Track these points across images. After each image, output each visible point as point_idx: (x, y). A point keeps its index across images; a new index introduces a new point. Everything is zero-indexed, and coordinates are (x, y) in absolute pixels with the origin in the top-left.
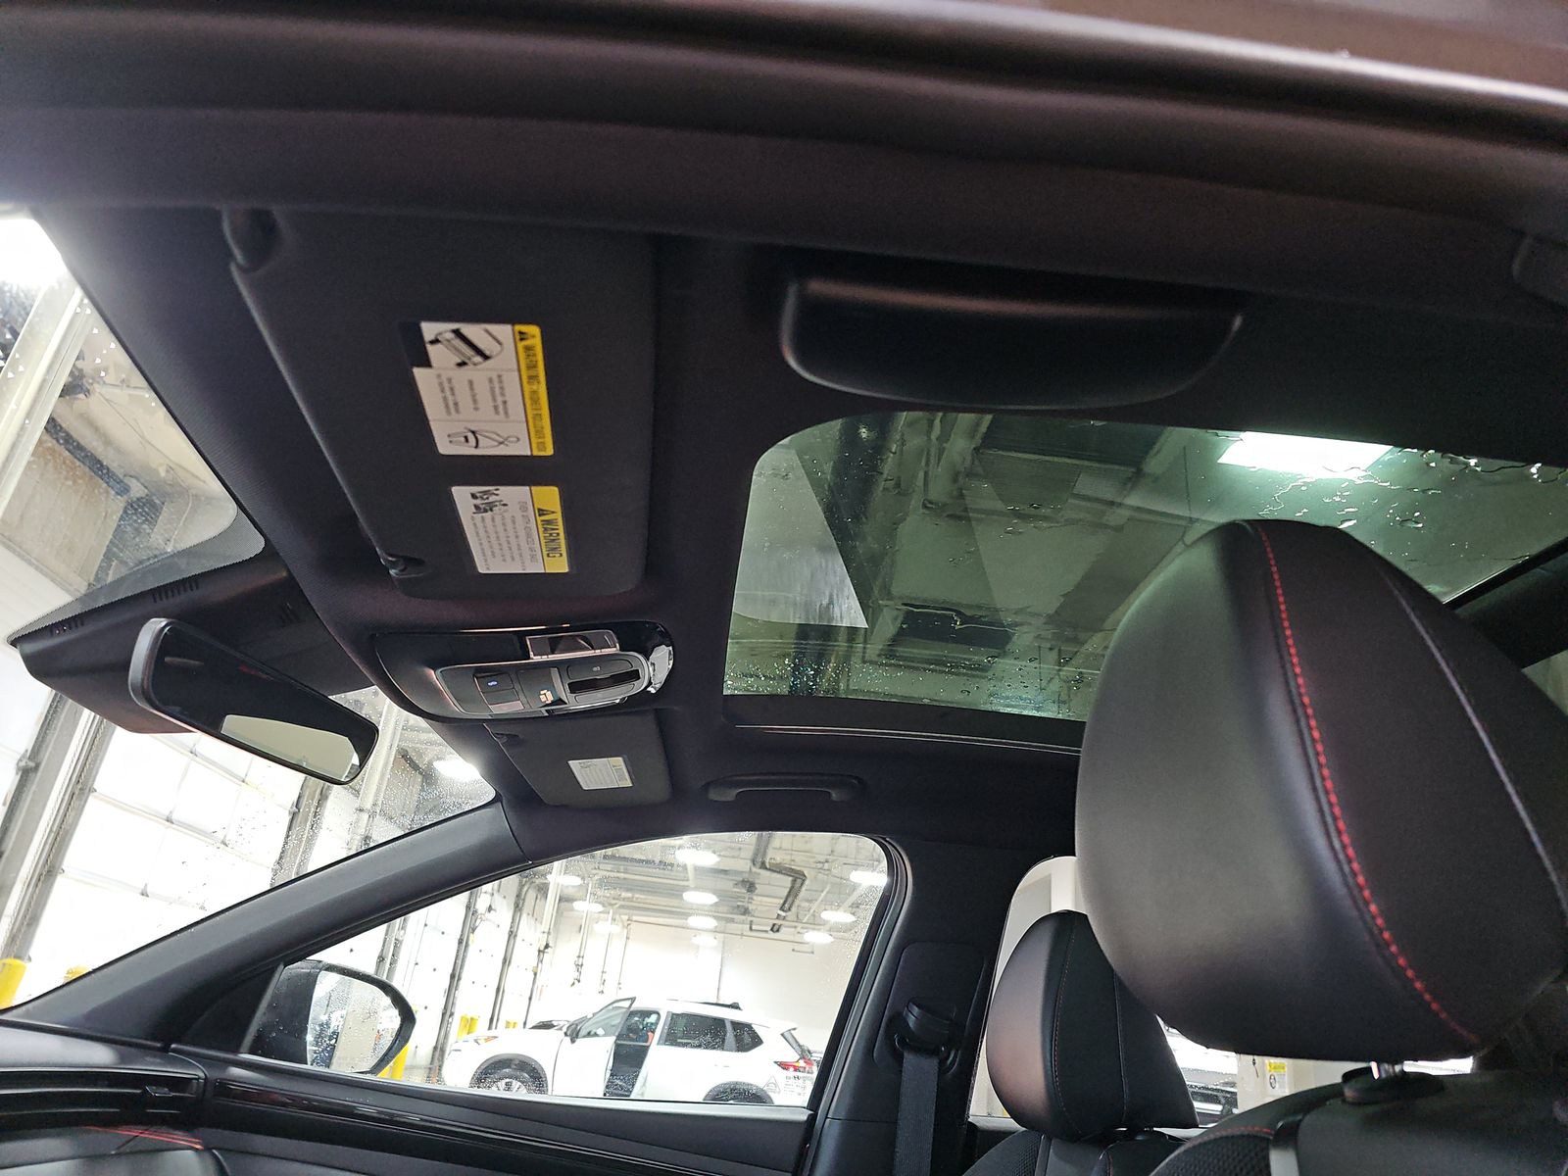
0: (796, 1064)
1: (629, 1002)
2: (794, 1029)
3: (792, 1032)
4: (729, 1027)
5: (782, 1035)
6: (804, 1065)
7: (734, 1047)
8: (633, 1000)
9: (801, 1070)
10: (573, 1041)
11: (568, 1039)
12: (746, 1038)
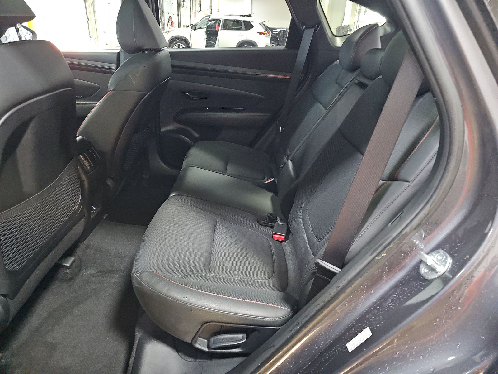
0: (264, 33)
1: (208, 17)
2: (264, 22)
3: (263, 23)
4: (243, 23)
5: (260, 24)
6: (267, 33)
7: (245, 29)
8: (210, 16)
9: (266, 34)
10: (195, 31)
11: (193, 30)
12: (248, 26)
